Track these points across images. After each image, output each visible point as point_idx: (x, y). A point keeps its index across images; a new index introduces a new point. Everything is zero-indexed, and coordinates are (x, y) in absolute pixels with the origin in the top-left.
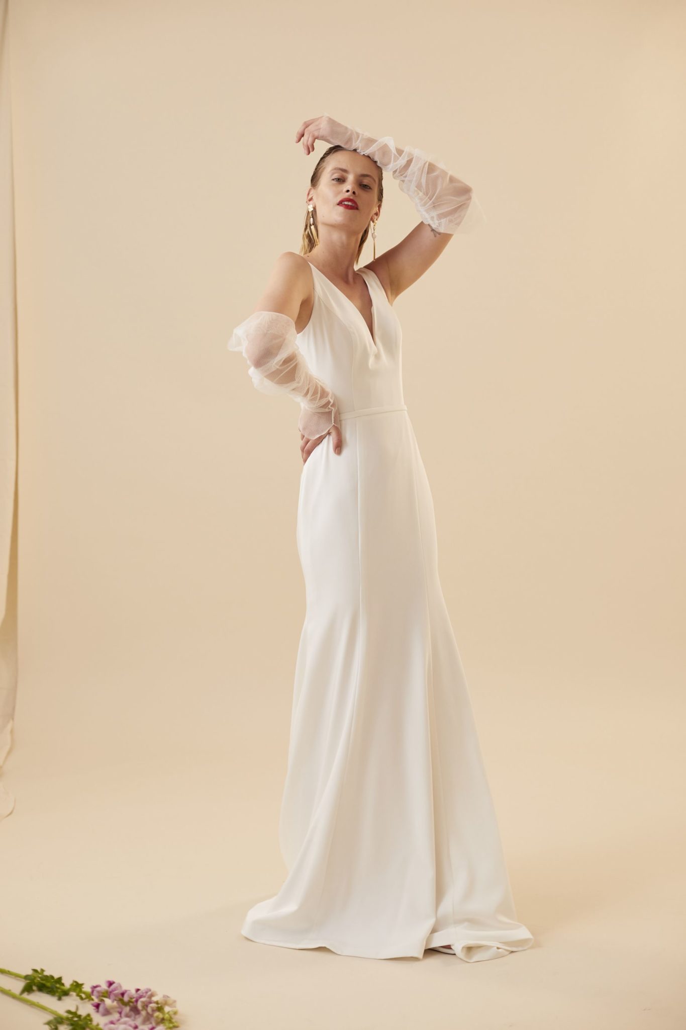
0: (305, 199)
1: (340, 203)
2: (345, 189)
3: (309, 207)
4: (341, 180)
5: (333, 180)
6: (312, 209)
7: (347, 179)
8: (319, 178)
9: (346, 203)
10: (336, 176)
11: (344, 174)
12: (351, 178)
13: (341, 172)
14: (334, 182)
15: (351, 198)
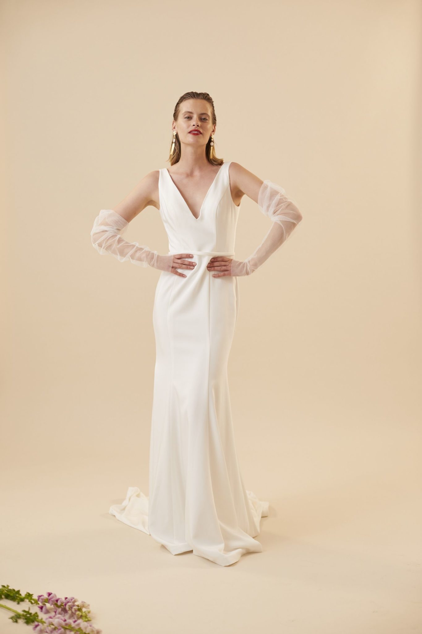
0: (171, 127)
1: (190, 132)
2: (192, 124)
3: (174, 133)
4: (189, 118)
5: (185, 118)
6: (176, 134)
7: (193, 117)
8: (178, 116)
9: (194, 132)
10: (187, 116)
11: (191, 115)
12: (195, 117)
13: (189, 113)
14: (186, 119)
15: (197, 129)
